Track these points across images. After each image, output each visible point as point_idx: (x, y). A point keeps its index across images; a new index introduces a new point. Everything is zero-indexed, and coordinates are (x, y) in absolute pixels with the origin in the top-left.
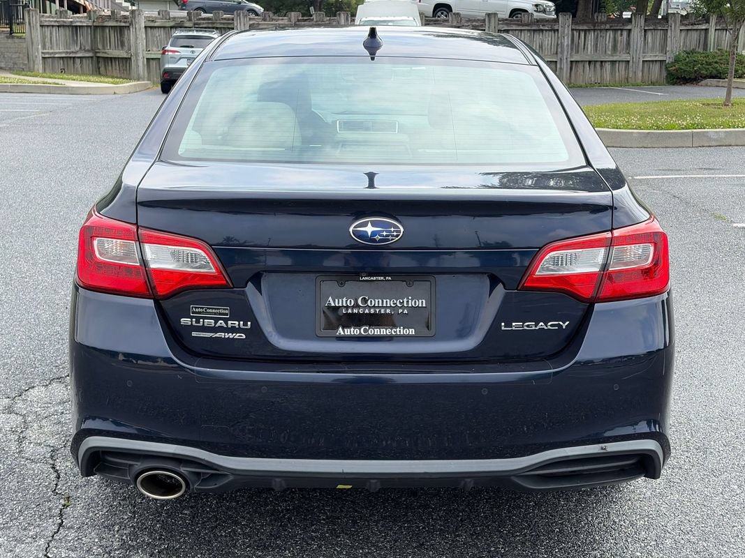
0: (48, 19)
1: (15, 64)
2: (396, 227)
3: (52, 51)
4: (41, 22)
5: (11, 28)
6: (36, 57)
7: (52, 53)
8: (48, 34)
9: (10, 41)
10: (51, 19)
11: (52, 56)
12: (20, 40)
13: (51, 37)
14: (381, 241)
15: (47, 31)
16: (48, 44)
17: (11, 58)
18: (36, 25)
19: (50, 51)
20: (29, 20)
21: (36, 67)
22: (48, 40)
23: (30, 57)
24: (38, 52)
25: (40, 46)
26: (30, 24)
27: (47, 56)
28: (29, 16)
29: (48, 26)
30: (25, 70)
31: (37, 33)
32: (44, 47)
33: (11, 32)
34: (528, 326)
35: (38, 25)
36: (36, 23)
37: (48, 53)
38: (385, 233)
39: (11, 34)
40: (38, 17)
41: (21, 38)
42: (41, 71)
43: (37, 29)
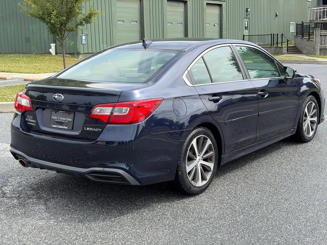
0: (323, 33)
1: (309, 51)
2: (62, 97)
3: (325, 46)
4: (321, 34)
5: (309, 37)
6: (317, 48)
7: (325, 47)
8: (323, 39)
9: (308, 42)
10: (325, 33)
11: (324, 48)
12: (312, 42)
13: (325, 40)
14: (58, 100)
15: (323, 38)
16: (323, 43)
17: (308, 49)
18: (318, 35)
19: (324, 46)
20: (316, 33)
21: (317, 53)
22: (323, 42)
23: (315, 48)
24: (318, 47)
25: (319, 44)
26: (316, 35)
27: (322, 48)
28: (316, 32)
29: (324, 35)
30: (313, 54)
31: (319, 39)
32: (321, 44)
33: (309, 38)
34: (91, 129)
35: (319, 35)
36: (318, 34)
37: (323, 47)
38: (59, 98)
39: (309, 39)
40: (319, 32)
41: (312, 41)
42: (318, 54)
43: (318, 37)
